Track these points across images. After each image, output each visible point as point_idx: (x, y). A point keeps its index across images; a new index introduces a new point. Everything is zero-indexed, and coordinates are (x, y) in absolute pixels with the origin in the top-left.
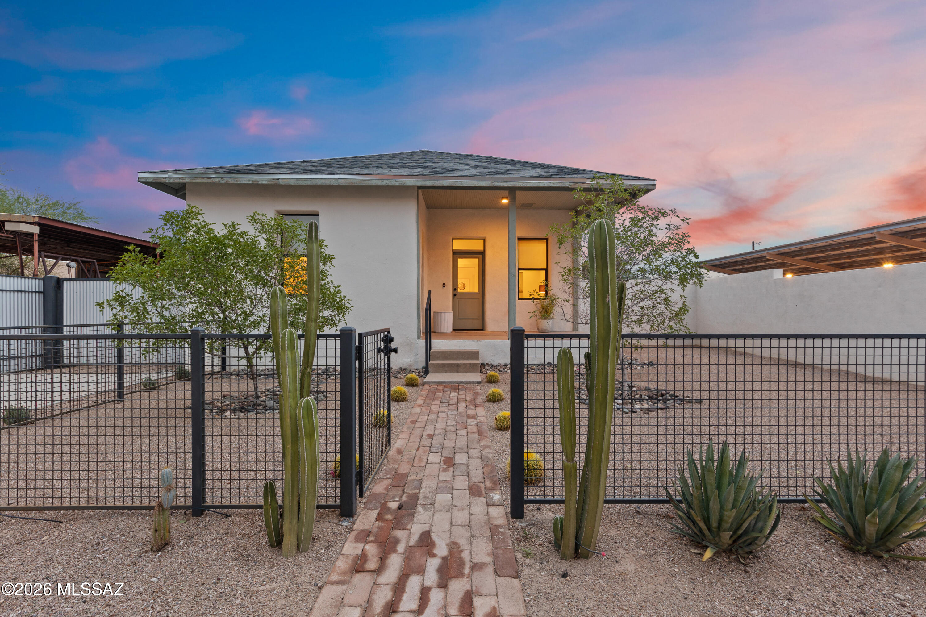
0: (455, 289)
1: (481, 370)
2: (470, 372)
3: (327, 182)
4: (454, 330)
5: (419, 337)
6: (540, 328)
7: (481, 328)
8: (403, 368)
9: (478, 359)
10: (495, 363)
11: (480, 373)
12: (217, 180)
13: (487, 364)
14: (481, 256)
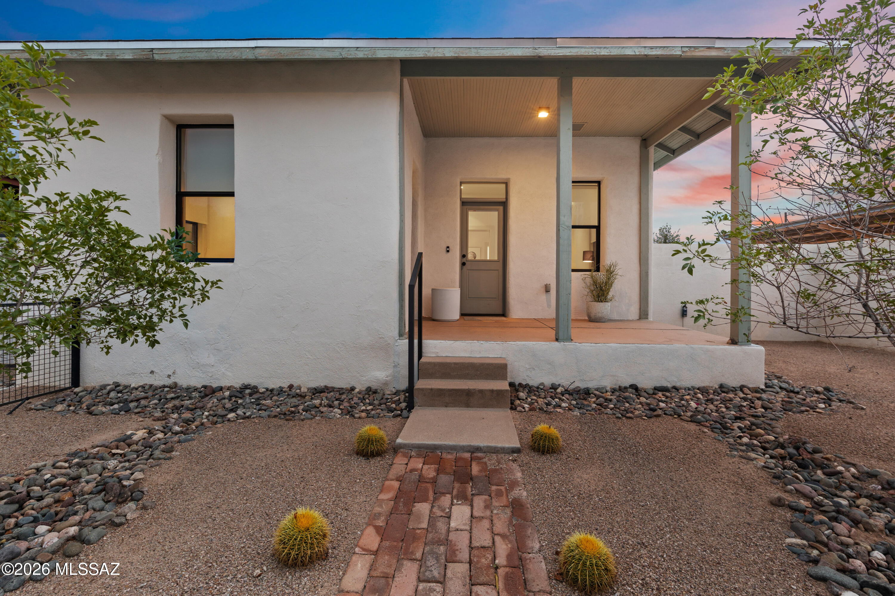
0: (464, 256)
1: (512, 403)
2: (492, 406)
3: (236, 55)
4: (462, 315)
5: (401, 335)
6: (592, 315)
7: (501, 313)
8: (374, 388)
9: (504, 377)
10: (534, 382)
11: (512, 409)
13: (520, 384)
14: (501, 208)
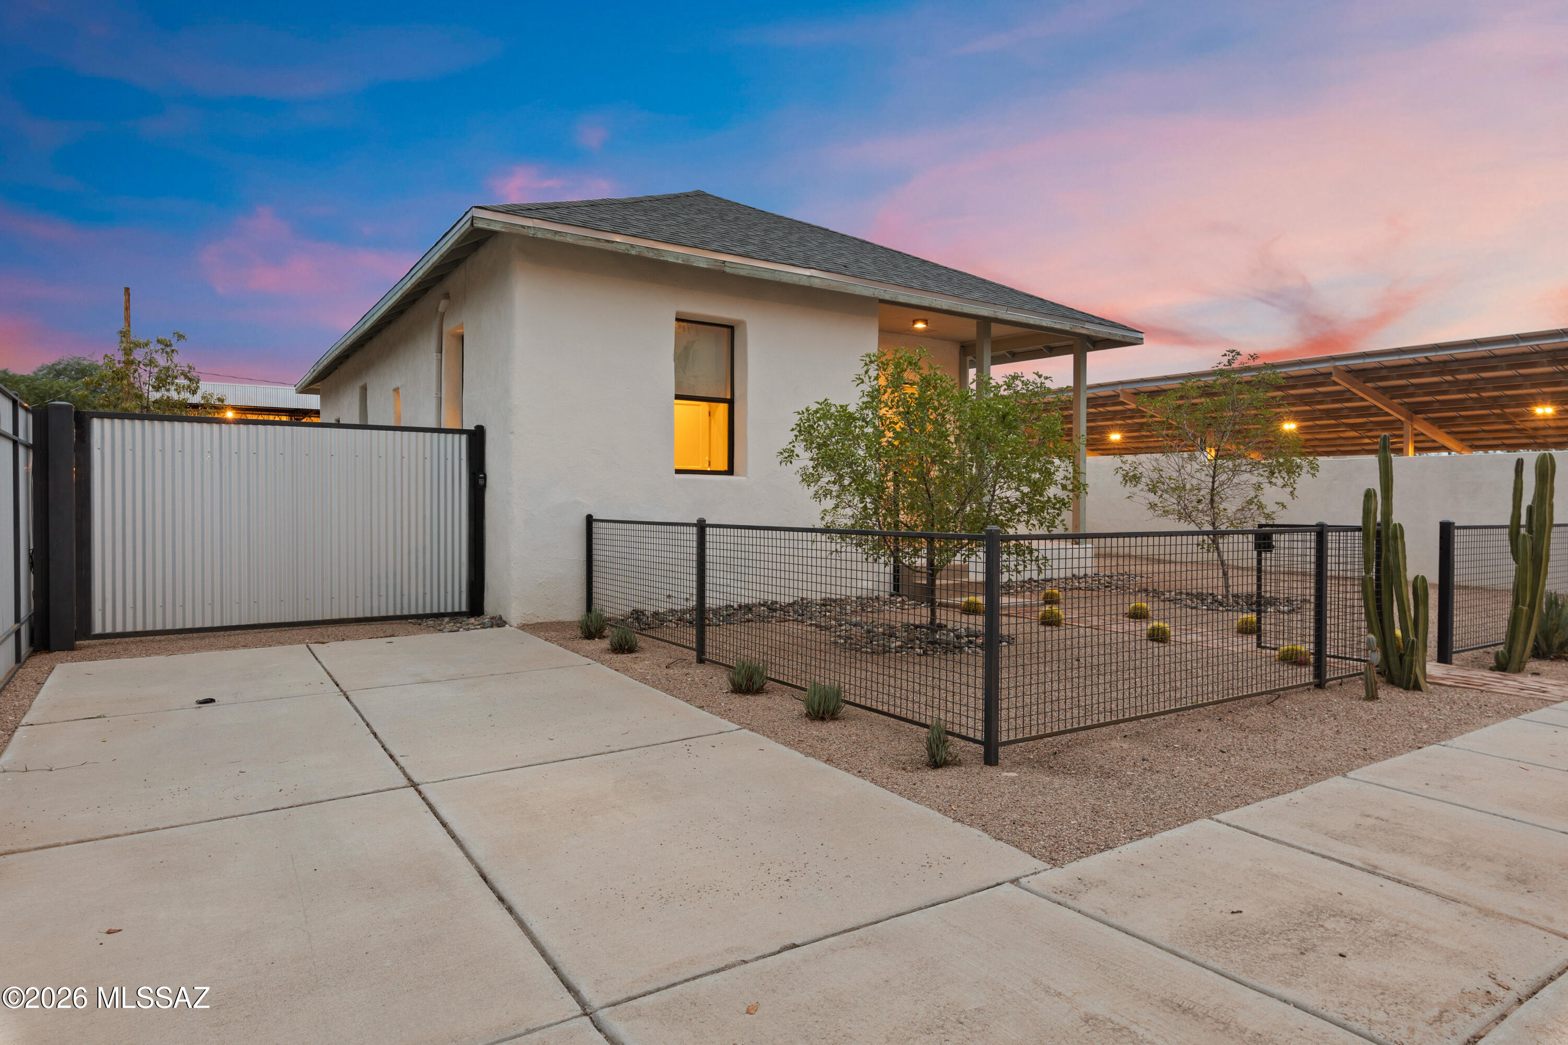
12: (623, 247)
